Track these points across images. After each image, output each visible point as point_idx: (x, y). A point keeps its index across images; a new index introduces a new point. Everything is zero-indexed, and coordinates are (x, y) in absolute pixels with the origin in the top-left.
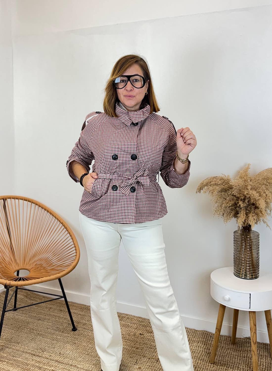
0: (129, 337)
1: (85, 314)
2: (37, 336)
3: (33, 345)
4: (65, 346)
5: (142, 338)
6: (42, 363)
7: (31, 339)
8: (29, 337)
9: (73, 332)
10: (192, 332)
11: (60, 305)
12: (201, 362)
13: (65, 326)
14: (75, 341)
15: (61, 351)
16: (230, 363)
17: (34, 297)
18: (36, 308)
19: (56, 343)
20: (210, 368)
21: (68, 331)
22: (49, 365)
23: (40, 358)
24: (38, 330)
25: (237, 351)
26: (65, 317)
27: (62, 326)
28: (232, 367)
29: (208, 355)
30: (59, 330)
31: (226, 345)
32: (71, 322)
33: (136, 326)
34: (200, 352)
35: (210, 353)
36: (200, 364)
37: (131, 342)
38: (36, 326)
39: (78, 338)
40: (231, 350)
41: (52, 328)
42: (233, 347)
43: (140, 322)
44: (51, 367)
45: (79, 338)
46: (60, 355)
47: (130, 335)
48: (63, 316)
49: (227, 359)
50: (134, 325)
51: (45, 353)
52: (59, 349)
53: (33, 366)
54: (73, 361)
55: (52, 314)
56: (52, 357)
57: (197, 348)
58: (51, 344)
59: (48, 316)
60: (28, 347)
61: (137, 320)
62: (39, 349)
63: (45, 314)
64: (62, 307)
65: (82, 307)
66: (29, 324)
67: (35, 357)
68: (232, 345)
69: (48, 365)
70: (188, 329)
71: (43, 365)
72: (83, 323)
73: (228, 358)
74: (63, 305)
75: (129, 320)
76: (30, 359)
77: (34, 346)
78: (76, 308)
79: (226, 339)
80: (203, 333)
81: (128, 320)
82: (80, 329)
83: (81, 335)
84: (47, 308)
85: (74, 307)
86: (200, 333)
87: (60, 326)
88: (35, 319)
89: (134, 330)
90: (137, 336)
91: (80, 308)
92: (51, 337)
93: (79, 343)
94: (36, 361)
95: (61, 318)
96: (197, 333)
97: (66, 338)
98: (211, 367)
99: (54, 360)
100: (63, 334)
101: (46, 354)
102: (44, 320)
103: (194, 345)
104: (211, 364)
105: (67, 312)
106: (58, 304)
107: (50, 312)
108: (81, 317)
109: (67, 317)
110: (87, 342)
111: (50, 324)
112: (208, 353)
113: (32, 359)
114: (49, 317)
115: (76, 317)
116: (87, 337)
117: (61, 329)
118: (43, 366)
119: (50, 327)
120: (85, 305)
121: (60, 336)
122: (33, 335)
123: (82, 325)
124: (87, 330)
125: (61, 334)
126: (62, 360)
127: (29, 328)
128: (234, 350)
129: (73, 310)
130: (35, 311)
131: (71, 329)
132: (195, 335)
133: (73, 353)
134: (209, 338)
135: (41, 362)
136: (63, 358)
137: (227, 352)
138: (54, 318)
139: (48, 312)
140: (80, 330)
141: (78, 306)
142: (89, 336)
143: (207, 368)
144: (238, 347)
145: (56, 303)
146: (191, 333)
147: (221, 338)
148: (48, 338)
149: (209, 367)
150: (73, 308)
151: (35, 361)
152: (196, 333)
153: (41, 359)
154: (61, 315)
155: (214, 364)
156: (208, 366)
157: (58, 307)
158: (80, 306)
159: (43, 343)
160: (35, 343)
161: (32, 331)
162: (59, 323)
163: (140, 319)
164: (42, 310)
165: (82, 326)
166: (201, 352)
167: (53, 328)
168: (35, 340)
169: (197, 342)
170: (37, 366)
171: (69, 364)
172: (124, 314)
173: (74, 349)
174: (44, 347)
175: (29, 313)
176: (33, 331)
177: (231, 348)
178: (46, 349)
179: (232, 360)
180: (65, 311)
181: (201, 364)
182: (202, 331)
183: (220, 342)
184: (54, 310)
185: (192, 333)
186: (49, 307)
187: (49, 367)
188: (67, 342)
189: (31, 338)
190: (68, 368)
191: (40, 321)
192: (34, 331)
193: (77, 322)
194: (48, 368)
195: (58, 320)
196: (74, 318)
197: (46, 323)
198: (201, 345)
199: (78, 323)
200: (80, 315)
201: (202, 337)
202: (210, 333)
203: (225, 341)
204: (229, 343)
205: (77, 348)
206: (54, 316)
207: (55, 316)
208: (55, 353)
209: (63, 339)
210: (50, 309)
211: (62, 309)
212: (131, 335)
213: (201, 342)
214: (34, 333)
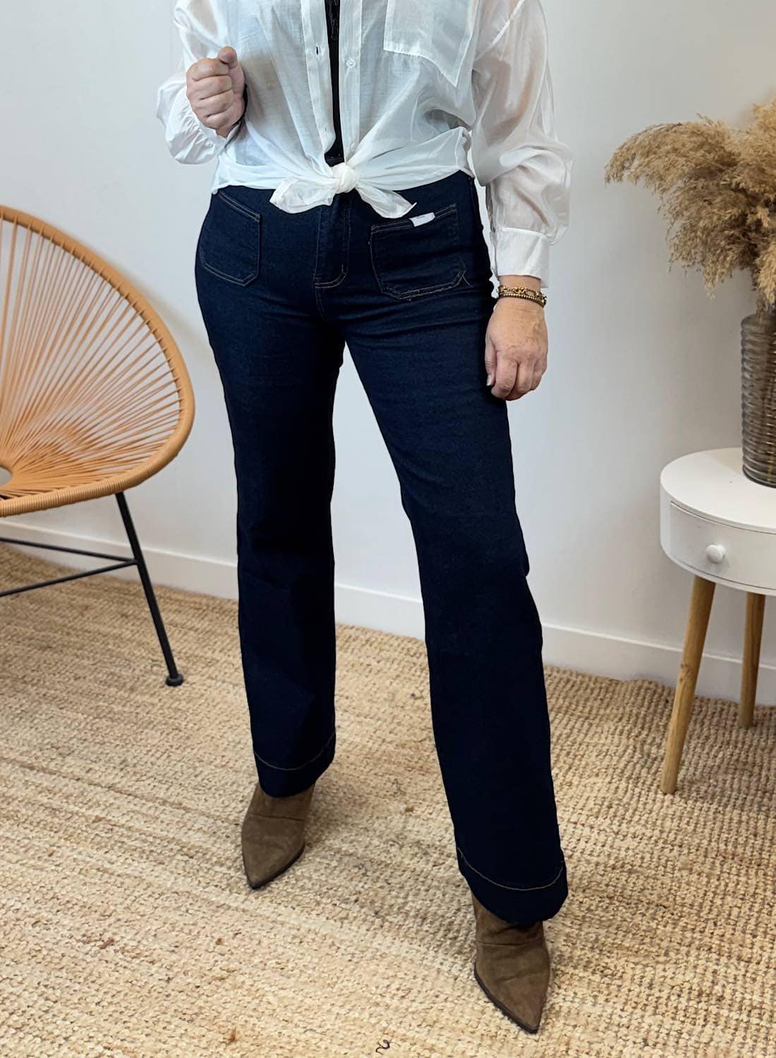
0: (371, 708)
1: (210, 627)
2: (40, 703)
3: (26, 733)
4: (139, 737)
5: (418, 708)
6: (60, 794)
7: (18, 714)
8: (10, 707)
9: (168, 690)
10: (601, 688)
11: (122, 598)
12: (630, 786)
13: (141, 670)
14: (175, 719)
15: (130, 753)
16: (732, 791)
17: (23, 570)
18: (31, 607)
19: (107, 726)
20: (662, 808)
21: (152, 686)
22: (85, 802)
23: (54, 777)
24: (42, 682)
25: (759, 751)
26: (138, 639)
27: (130, 668)
28: (739, 802)
29: (653, 763)
30: (116, 684)
31: (721, 732)
32: (162, 655)
33: (395, 670)
34: (625, 751)
35: (662, 759)
36: (626, 791)
37: (380, 722)
38: (33, 671)
39: (189, 708)
40: (736, 747)
41: (92, 677)
42: (744, 738)
43: (412, 656)
44: (90, 807)
45: (191, 711)
46: (122, 766)
47: (375, 700)
48: (133, 635)
49: (720, 778)
50: (388, 665)
51: (68, 759)
52: (118, 748)
53: (29, 803)
54: (172, 789)
55: (91, 629)
56: (97, 776)
57: (616, 737)
58: (91, 730)
59: (78, 636)
60: (10, 742)
61: (399, 649)
62: (49, 747)
63: (65, 629)
64: (126, 602)
65: (200, 604)
66: (8, 661)
67: (35, 774)
68: (742, 731)
69: (80, 800)
70: (587, 679)
71: (65, 800)
72: (206, 659)
73: (726, 773)
74: (132, 597)
75: (373, 647)
76: (16, 781)
77: (29, 739)
78: (180, 606)
79: (719, 709)
80: (640, 688)
81: (367, 646)
82: (194, 681)
83: (199, 698)
84: (72, 606)
85: (172, 604)
86: (627, 688)
87: (120, 670)
88: (29, 646)
89: (391, 683)
90: (401, 704)
91: (195, 608)
92: (92, 708)
93: (192, 727)
94: (39, 789)
95: (124, 640)
96: (617, 692)
97: (143, 710)
98: (666, 804)
99: (103, 785)
100: (132, 696)
101: (73, 765)
102: (64, 649)
103: (606, 728)
104: (665, 794)
105: (146, 622)
106: (112, 595)
107: (85, 621)
108: (199, 639)
109: (145, 636)
110: (220, 723)
111: (86, 662)
112: (655, 759)
113: (23, 781)
114: (81, 638)
115: (181, 638)
116: (220, 708)
117: (124, 679)
118: (65, 805)
119: (84, 671)
120: (213, 598)
121: (124, 702)
122: (24, 701)
123: (203, 665)
124: (220, 683)
125: (129, 696)
126: (130, 784)
127: (8, 677)
128: (746, 747)
129: (170, 614)
130: (31, 617)
131: (162, 679)
132: (611, 698)
133: (169, 762)
134: (660, 707)
135: (57, 789)
136: (134, 778)
137: (724, 755)
138: (98, 641)
139: (76, 621)
140: (194, 683)
141: (187, 599)
142: (226, 702)
143: (648, 807)
144: (764, 736)
145: (106, 591)
146: (596, 692)
147: (701, 707)
148: (81, 708)
149: (658, 804)
150: (168, 606)
151: (33, 787)
152: (614, 691)
153: (56, 781)
154: (124, 630)
155: (673, 794)
156: (654, 800)
157: (113, 603)
158: (192, 600)
159: (62, 728)
160: (31, 728)
161: (21, 688)
162: (118, 657)
163: (410, 645)
164: (54, 613)
165: (203, 668)
166: (629, 751)
167: (95, 677)
168: (31, 716)
169: (616, 720)
170: (42, 805)
171: (157, 798)
172: (352, 628)
173: (172, 746)
174: (64, 740)
175: (9, 626)
176: (24, 685)
177: (736, 742)
178: (75, 747)
179: (740, 779)
180: (140, 616)
181: (628, 794)
182: (636, 681)
183: (698, 721)
184: (101, 614)
185: (599, 693)
186: (81, 603)
187: (87, 806)
188: (149, 724)
189: (19, 711)
190: (151, 812)
191: (48, 653)
192: (30, 686)
193: (182, 655)
194: (83, 810)
195: (114, 648)
196: (174, 641)
197: (72, 660)
198: (631, 729)
199: (187, 658)
200: (196, 630)
201: (633, 703)
202: (663, 690)
203: (715, 719)
204: (729, 723)
205: (184, 743)
206: (99, 634)
207: (104, 636)
208: (106, 762)
209: (134, 714)
210: (85, 612)
211: (130, 610)
212: (378, 698)
213: (629, 718)
214: (29, 695)
